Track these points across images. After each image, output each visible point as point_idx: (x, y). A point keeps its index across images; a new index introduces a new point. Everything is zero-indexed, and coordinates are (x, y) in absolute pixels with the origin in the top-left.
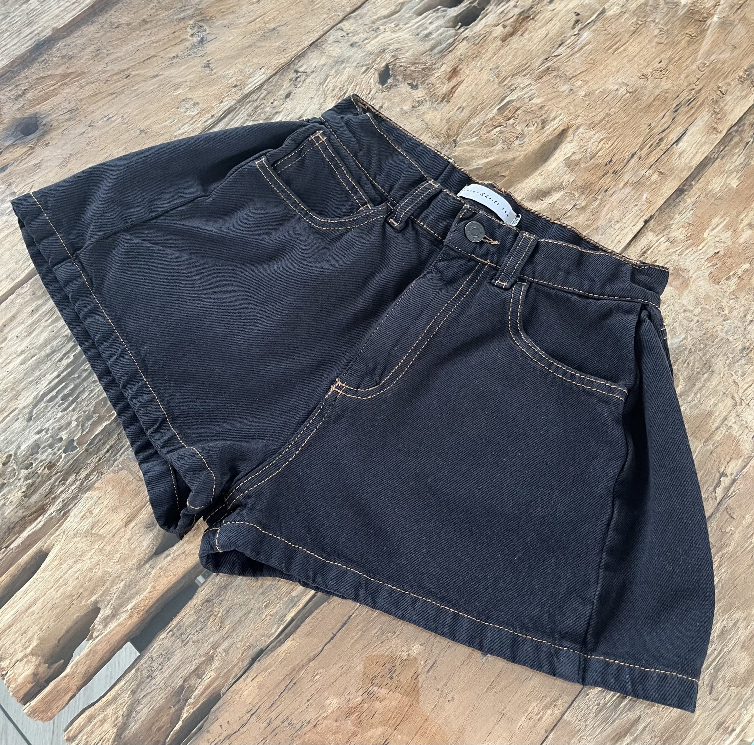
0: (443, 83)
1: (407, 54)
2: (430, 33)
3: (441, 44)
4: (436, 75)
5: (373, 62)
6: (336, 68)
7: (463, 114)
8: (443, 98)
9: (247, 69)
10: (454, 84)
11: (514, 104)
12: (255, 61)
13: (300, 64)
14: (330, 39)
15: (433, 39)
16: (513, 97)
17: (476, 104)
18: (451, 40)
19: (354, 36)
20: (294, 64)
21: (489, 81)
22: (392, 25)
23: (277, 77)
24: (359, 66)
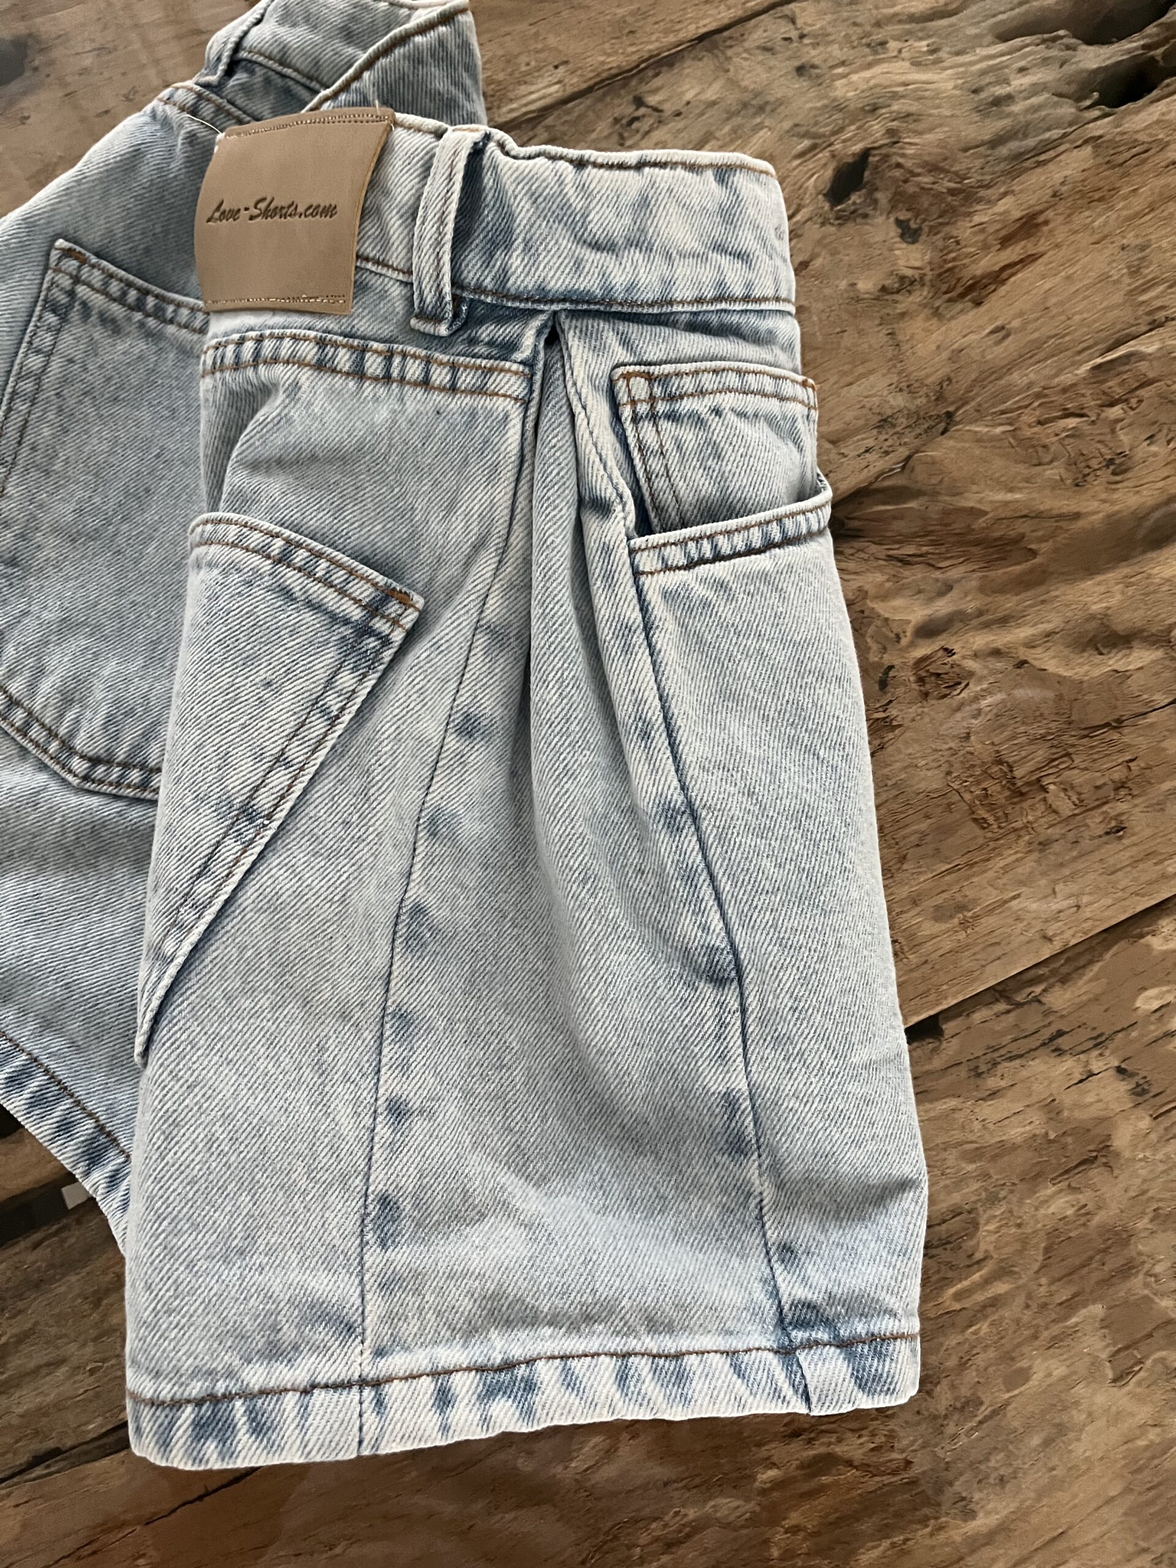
0: (986, 247)
1: (929, 137)
2: (1009, 98)
3: (1026, 136)
4: (977, 219)
5: (834, 133)
6: (737, 121)
7: (999, 350)
8: (970, 289)
9: (523, 59)
10: (1015, 258)
11: (1143, 366)
12: (552, 41)
13: (657, 82)
14: (755, 36)
15: (1009, 115)
16: (1148, 345)
17: (1046, 331)
18: (1055, 133)
19: (815, 45)
20: (641, 80)
21: (1105, 278)
22: (923, 45)
23: (588, 102)
24: (796, 131)
